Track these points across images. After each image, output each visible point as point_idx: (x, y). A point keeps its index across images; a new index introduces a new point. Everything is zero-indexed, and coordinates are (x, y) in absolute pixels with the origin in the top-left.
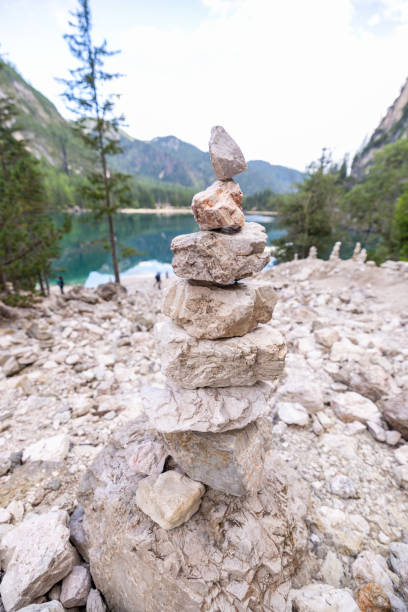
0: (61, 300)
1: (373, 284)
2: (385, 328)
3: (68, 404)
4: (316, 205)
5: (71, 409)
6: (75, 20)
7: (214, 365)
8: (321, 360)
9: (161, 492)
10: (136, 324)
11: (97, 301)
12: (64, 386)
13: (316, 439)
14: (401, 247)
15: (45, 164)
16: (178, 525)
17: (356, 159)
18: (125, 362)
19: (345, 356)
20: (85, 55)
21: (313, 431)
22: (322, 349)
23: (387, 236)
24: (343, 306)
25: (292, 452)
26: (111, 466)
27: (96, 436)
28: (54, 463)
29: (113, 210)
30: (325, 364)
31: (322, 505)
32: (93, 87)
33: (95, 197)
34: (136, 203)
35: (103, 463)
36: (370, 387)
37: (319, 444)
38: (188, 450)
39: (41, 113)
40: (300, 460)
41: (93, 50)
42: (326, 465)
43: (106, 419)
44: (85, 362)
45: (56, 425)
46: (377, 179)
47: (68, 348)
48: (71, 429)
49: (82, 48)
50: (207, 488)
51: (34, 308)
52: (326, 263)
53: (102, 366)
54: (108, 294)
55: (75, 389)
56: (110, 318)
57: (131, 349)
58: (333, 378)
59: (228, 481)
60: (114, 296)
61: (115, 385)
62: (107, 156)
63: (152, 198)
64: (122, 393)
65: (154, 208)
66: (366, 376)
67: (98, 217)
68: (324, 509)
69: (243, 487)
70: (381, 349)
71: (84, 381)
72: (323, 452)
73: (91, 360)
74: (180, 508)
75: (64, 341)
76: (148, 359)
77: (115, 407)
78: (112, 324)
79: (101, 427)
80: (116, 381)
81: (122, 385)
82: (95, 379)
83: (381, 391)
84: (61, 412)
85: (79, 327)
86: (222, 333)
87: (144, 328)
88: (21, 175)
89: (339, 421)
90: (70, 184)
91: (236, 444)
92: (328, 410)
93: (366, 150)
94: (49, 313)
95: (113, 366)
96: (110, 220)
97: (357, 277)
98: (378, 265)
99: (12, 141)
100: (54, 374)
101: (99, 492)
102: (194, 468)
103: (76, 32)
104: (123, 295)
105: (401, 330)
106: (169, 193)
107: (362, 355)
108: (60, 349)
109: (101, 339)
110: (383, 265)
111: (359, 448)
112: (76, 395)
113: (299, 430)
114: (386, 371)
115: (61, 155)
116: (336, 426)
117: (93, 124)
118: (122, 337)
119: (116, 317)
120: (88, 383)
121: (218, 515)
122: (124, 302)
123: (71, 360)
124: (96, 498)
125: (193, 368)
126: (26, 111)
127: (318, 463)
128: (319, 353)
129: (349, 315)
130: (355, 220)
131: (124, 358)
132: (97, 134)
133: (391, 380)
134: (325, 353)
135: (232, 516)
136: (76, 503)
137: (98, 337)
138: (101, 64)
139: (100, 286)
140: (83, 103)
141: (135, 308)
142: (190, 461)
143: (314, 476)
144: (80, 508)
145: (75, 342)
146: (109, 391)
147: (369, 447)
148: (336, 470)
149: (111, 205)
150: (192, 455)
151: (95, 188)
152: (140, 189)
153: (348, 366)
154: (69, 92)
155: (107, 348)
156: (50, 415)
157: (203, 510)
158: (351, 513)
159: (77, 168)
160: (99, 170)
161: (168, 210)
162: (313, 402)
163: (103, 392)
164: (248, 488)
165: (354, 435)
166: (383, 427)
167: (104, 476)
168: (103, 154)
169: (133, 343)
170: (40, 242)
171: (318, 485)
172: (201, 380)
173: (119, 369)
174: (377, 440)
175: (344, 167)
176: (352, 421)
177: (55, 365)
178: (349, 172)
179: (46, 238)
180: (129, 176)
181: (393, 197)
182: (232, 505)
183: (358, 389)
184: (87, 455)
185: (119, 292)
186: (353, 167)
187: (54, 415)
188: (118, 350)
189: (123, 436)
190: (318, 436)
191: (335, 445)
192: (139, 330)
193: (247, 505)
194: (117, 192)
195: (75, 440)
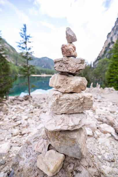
0: (12, 100)
1: (103, 94)
2: (108, 106)
3: (11, 132)
4: (85, 74)
5: (12, 134)
6: (22, 30)
7: (69, 103)
8: (93, 115)
9: (48, 159)
10: (35, 106)
11: (23, 101)
12: (10, 126)
13: (96, 140)
14: (108, 84)
15: (11, 63)
16: (55, 174)
17: (94, 63)
18: (31, 118)
19: (100, 113)
20: (24, 37)
21: (95, 137)
22: (93, 111)
23: (104, 82)
24: (96, 100)
25: (89, 145)
26: (27, 152)
27: (20, 142)
28: (4, 153)
29: (29, 75)
30: (94, 116)
31: (103, 165)
32: (26, 44)
33: (24, 71)
34: (36, 73)
35: (23, 150)
36: (110, 122)
37: (97, 142)
38: (58, 140)
39: (11, 51)
40: (92, 148)
41: (26, 36)
42: (101, 149)
43: (24, 136)
44: (18, 118)
45: (6, 140)
46: (100, 67)
47: (13, 114)
48: (11, 141)
49: (24, 36)
50: (66, 156)
51: (3, 103)
52: (89, 88)
53: (24, 120)
54: (27, 98)
55: (14, 127)
56: (27, 105)
57: (33, 114)
58: (98, 120)
59: (75, 152)
60: (28, 99)
61: (28, 125)
62: (28, 61)
63: (40, 72)
64: (30, 127)
65: (41, 75)
66: (108, 118)
67: (25, 77)
68: (104, 166)
69: (81, 154)
70: (110, 111)
71: (17, 124)
72: (100, 145)
73: (20, 118)
74: (56, 166)
75: (12, 112)
76: (39, 117)
77: (28, 132)
78: (27, 107)
79: (22, 139)
80: (28, 124)
81: (30, 125)
82: (21, 124)
83: (113, 123)
84: (9, 135)
85: (17, 107)
86: (72, 90)
87: (37, 107)
88: (4, 64)
89: (102, 133)
90: (17, 68)
91: (77, 136)
92: (98, 130)
93: (96, 61)
94: (8, 104)
95: (27, 119)
96: (28, 77)
97: (98, 92)
98: (103, 89)
99: (2, 57)
100: (7, 123)
101: (21, 163)
102: (60, 147)
103: (23, 32)
104: (31, 98)
105: (113, 106)
106: (45, 71)
107: (105, 112)
108: (10, 114)
109: (24, 111)
110: (105, 89)
111: (111, 142)
112: (14, 129)
113: (90, 137)
114: (113, 117)
115: (16, 61)
116: (102, 135)
117: (25, 53)
118: (30, 110)
119: (29, 105)
120: (19, 125)
121: (70, 168)
122: (31, 100)
123: (13, 118)
124: (20, 166)
125: (61, 105)
126: (7, 50)
127: (98, 149)
128: (92, 112)
129: (98, 103)
130: (95, 78)
131: (31, 117)
132: (26, 55)
133: (115, 120)
134: (94, 112)
135: (76, 169)
136: (11, 169)
137: (23, 110)
138: (28, 39)
139: (24, 96)
140: (23, 48)
141: (35, 102)
142: (59, 145)
143: (98, 154)
144: (13, 171)
145: (15, 112)
146: (26, 127)
147: (113, 142)
148: (104, 151)
149: (29, 73)
150: (60, 142)
151: (24, 69)
152: (37, 70)
153: (101, 116)
154: (19, 45)
155: (26, 114)
156: (4, 136)
157: (64, 167)
158: (113, 167)
159: (20, 64)
160: (26, 64)
161: (45, 75)
162: (93, 127)
163: (24, 127)
164: (83, 154)
165: (108, 138)
166: (116, 135)
167: (23, 156)
168: (27, 60)
169: (34, 112)
170: (7, 83)
171: (100, 157)
172: (63, 110)
173: (29, 120)
174: (116, 139)
175: (91, 65)
176: (106, 133)
177: (8, 119)
178: (92, 66)
179: (9, 82)
180: (34, 66)
181: (104, 72)
182: (76, 163)
183: (106, 123)
184: (16, 150)
185: (30, 98)
186: (93, 65)
187: (6, 136)
188: (29, 114)
189: (31, 140)
190: (96, 139)
191: (103, 142)
192: (36, 108)
193: (82, 163)
194: (31, 70)
195: (12, 144)
